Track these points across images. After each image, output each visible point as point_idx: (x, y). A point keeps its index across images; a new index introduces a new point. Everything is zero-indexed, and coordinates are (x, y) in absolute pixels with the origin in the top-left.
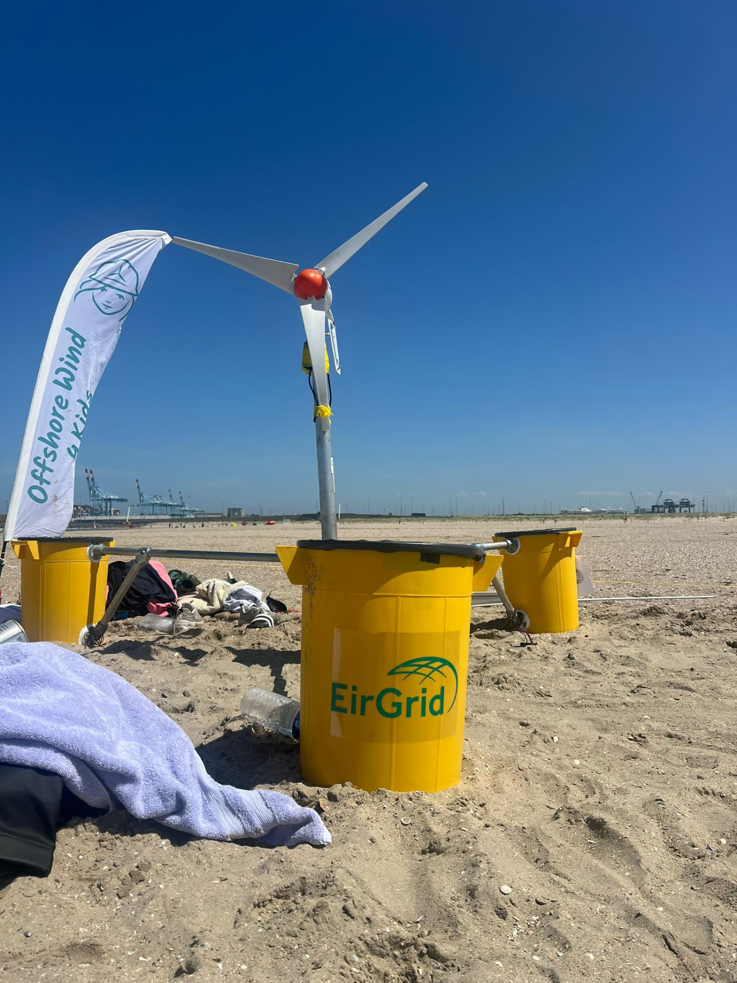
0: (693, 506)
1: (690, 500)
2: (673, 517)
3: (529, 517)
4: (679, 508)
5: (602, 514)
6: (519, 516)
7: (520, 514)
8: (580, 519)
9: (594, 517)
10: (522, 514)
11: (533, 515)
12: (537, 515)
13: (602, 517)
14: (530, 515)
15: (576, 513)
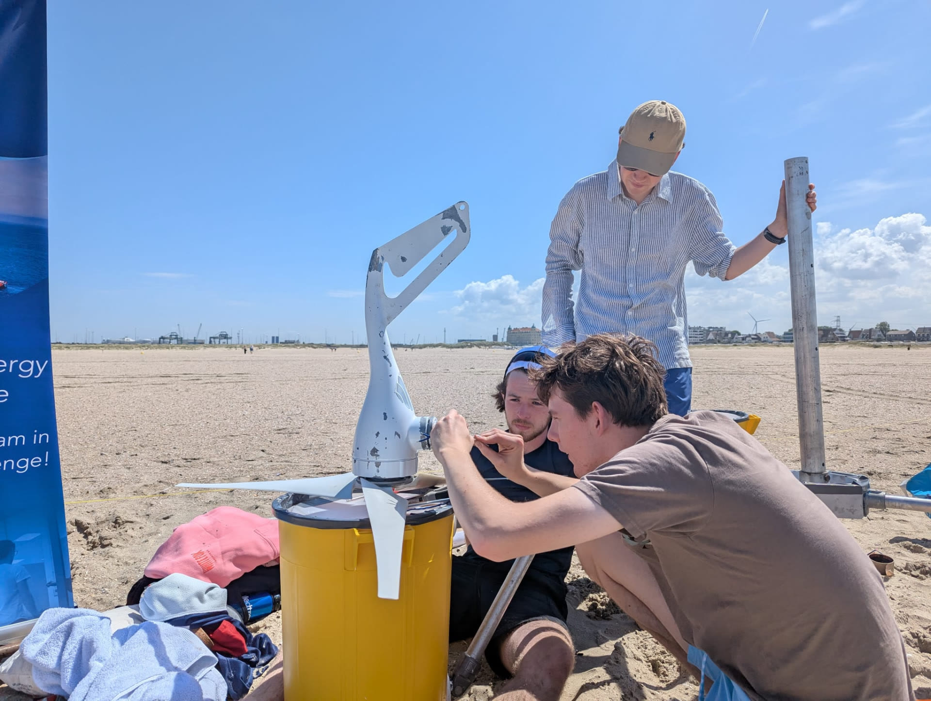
0: (231, 338)
1: (228, 333)
2: (214, 347)
3: (69, 346)
4: (218, 340)
5: (147, 344)
6: (58, 345)
7: (57, 343)
8: (127, 348)
9: (140, 347)
10: (60, 343)
11: (73, 344)
12: (78, 344)
13: (148, 346)
14: (68, 344)
15: (120, 343)
